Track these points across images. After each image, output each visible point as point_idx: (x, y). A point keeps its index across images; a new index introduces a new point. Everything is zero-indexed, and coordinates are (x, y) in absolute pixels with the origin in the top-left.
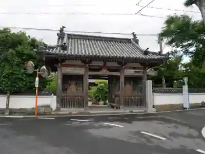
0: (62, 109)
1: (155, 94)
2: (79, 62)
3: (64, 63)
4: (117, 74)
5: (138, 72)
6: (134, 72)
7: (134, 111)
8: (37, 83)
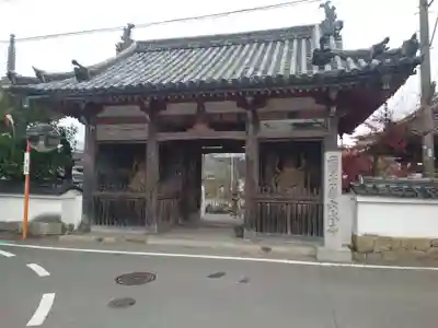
0: (95, 228)
1: (360, 199)
2: (135, 110)
3: (100, 115)
5: (307, 126)
6: (290, 128)
7: (275, 249)
8: (27, 165)
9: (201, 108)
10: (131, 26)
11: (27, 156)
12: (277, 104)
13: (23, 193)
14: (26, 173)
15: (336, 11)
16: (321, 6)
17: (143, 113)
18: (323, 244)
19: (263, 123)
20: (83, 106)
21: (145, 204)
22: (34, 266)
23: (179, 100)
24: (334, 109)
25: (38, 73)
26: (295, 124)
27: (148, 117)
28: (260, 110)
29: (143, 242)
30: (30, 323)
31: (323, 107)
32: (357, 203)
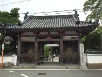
3: (22, 34)
4: (58, 40)
7: (69, 67)
8: (3, 48)
9: (49, 33)
11: (3, 45)
12: (67, 33)
13: (2, 55)
14: (3, 50)
15: (77, 12)
16: (74, 10)
18: (81, 65)
19: (64, 37)
20: (18, 32)
24: (80, 34)
26: (71, 37)
28: (63, 34)
29: (35, 67)
31: (77, 33)
32: (87, 55)
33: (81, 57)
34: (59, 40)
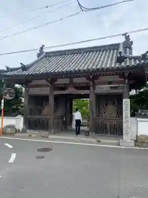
0: (28, 131)
1: (138, 119)
2: (44, 82)
3: (30, 84)
5: (116, 88)
6: (109, 88)
7: (102, 141)
8: (2, 105)
9: (71, 81)
10: (43, 46)
11: (3, 101)
12: (103, 79)
13: (1, 116)
14: (2, 108)
15: (130, 37)
17: (48, 83)
18: (122, 139)
19: (97, 86)
20: (24, 81)
21: (48, 121)
22: (7, 144)
23: (62, 78)
24: (127, 81)
25: (8, 68)
26: (111, 87)
27: (49, 85)
28: (95, 81)
29: (48, 137)
30: (10, 161)
31: (122, 79)
32: (138, 121)
33: (124, 123)
34: (88, 93)
